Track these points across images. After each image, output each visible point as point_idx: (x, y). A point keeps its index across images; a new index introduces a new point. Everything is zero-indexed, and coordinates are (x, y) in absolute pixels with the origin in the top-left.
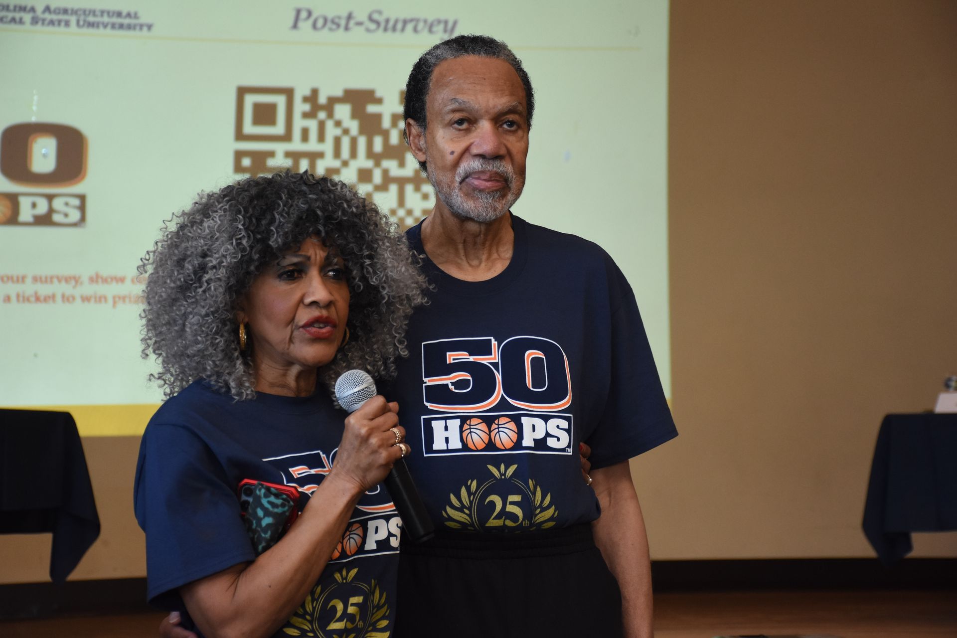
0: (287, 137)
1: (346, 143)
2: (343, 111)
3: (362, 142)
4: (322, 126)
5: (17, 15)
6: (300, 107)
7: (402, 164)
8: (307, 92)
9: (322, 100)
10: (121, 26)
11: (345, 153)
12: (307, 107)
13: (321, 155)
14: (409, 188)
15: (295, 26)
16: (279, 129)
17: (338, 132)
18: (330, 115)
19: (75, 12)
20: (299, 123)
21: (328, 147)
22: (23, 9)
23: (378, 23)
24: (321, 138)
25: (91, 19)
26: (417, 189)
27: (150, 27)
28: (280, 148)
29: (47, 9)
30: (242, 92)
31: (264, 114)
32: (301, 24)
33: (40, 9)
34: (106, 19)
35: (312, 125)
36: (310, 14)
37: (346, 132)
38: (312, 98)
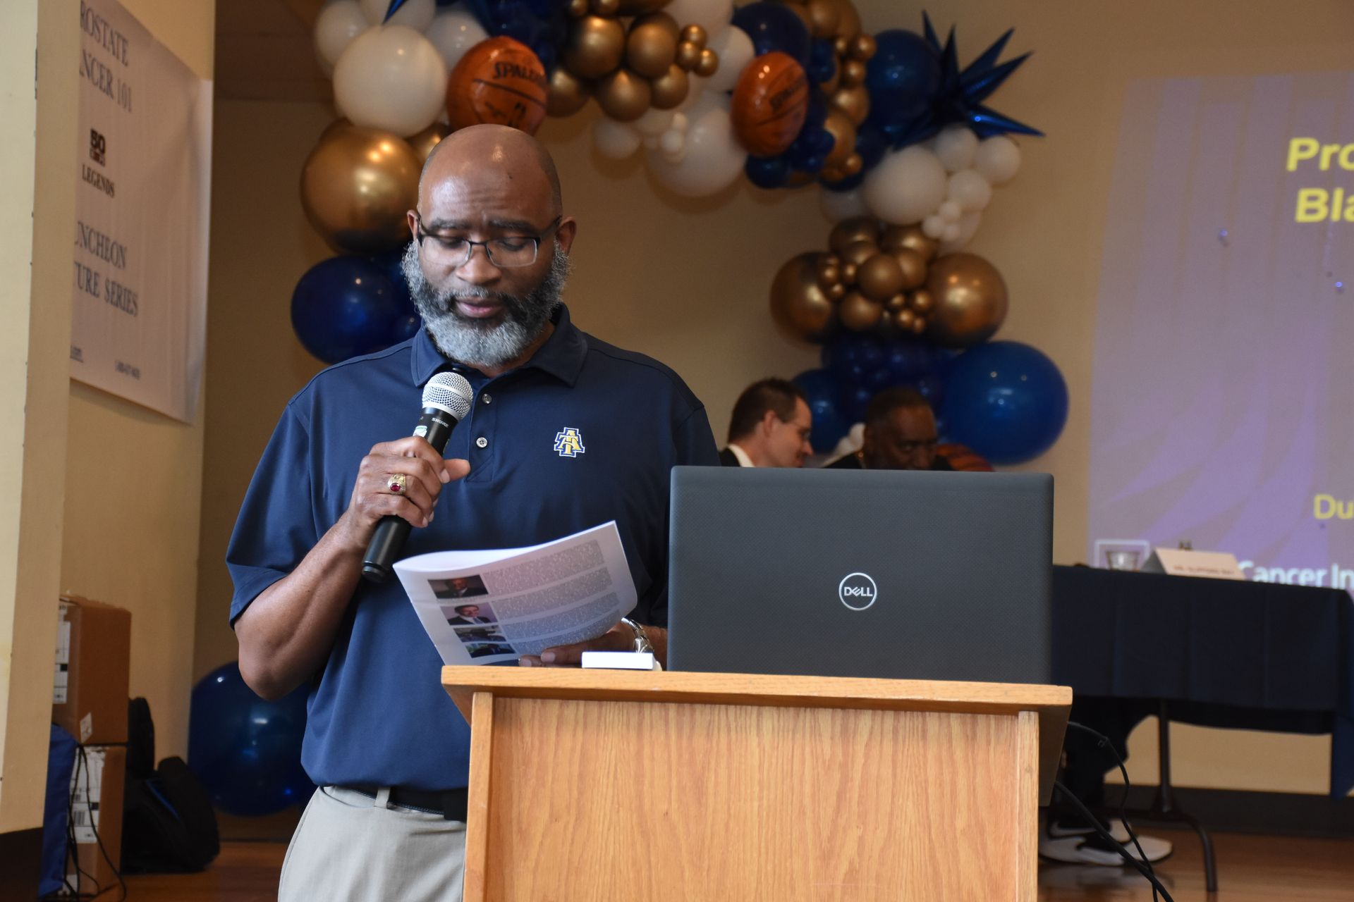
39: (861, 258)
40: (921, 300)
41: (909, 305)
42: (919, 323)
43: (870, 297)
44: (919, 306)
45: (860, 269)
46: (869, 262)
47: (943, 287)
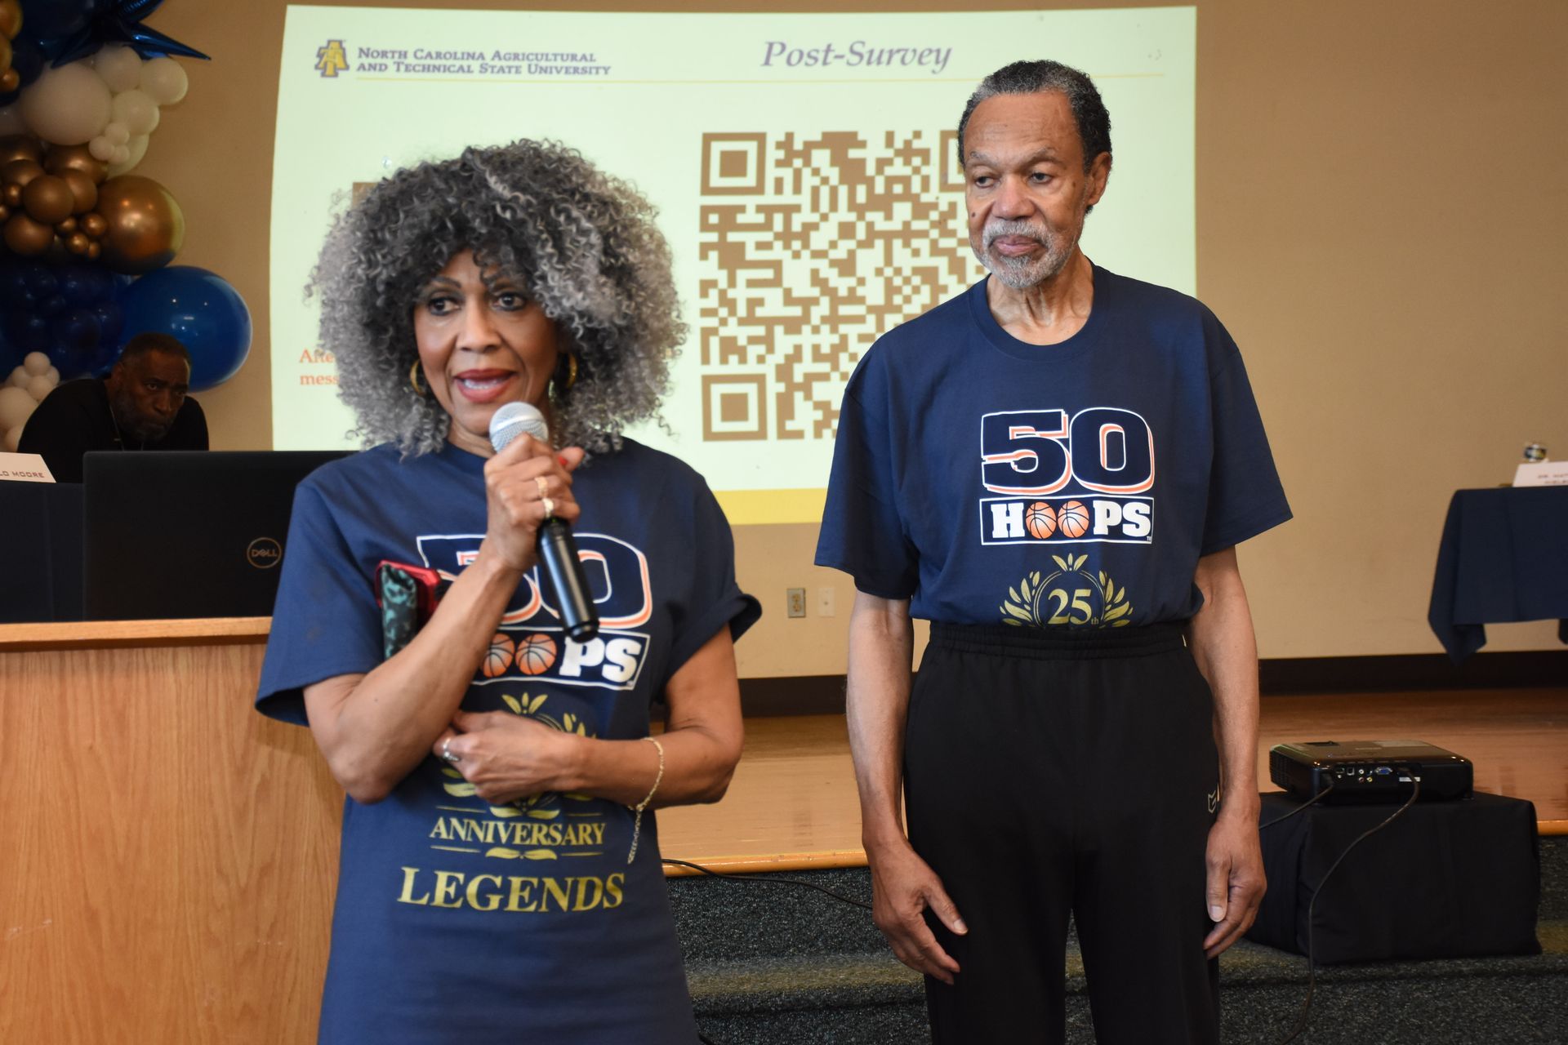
0: (759, 189)
1: (825, 192)
2: (821, 157)
3: (843, 191)
4: (798, 174)
5: (465, 63)
6: (773, 154)
7: (889, 216)
8: (782, 138)
9: (798, 145)
10: (576, 70)
11: (824, 205)
12: (781, 154)
13: (797, 208)
14: (897, 244)
15: (767, 63)
16: (750, 180)
17: (816, 181)
18: (807, 163)
19: (526, 57)
20: (772, 173)
21: (805, 199)
22: (471, 56)
23: (861, 55)
24: (797, 189)
25: (543, 64)
26: (906, 244)
27: (606, 70)
28: (751, 202)
29: (497, 55)
30: (708, 139)
31: (733, 164)
32: (773, 60)
33: (489, 55)
34: (559, 63)
35: (787, 174)
36: (783, 47)
37: (825, 181)
38: (787, 143)
39: (24, 179)
40: (94, 224)
41: (81, 229)
42: (92, 248)
43: (37, 220)
44: (93, 230)
45: (23, 190)
46: (31, 183)
47: (117, 211)
